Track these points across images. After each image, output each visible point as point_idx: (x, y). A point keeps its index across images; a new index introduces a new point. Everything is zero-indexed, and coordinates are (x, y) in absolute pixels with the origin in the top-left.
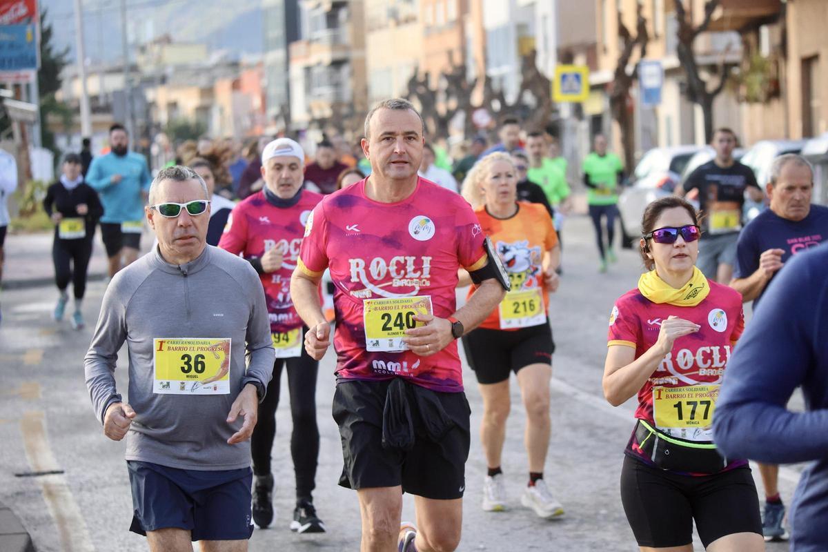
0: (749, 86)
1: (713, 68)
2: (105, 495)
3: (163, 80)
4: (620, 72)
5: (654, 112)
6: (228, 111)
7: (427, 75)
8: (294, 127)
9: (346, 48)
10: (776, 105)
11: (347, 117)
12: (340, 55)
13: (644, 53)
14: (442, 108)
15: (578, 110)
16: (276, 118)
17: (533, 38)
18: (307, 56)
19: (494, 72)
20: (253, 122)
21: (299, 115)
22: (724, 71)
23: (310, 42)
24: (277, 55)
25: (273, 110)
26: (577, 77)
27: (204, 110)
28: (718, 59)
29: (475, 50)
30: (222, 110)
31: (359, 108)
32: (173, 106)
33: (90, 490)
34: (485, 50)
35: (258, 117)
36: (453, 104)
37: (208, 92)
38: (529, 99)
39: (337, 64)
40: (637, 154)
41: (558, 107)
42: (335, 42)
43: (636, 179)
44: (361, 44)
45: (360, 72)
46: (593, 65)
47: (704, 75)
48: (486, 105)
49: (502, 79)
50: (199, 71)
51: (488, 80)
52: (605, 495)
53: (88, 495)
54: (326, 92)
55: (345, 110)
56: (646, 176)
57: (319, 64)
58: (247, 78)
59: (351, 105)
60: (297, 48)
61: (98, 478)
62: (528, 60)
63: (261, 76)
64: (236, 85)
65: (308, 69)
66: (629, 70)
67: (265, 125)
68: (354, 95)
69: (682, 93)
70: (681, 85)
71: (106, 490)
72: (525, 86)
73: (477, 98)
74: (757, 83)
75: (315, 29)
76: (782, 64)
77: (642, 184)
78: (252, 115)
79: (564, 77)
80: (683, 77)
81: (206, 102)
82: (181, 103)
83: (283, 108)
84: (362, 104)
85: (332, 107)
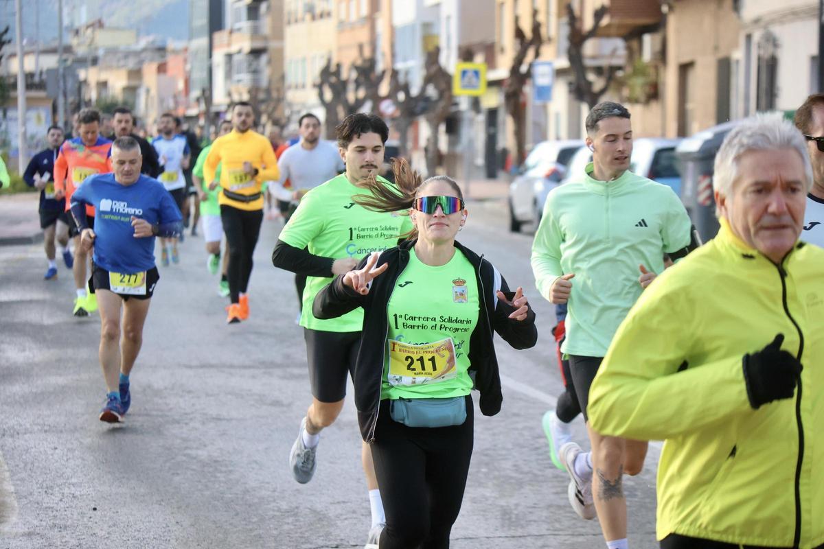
0: (632, 89)
1: (599, 71)
2: (26, 441)
3: (95, 61)
4: (515, 70)
5: (545, 108)
6: (153, 92)
7: (339, 66)
8: (214, 109)
9: (265, 38)
10: (655, 106)
11: (263, 101)
12: (259, 44)
13: (537, 55)
14: (351, 97)
15: (475, 103)
16: (198, 100)
17: (437, 36)
18: (229, 45)
19: (400, 66)
20: (177, 103)
21: (220, 98)
22: (609, 73)
23: (231, 32)
24: (203, 42)
25: (196, 93)
26: (476, 73)
27: (131, 90)
28: (604, 63)
29: (384, 45)
30: (148, 91)
31: (274, 94)
32: (103, 85)
33: (12, 436)
34: (392, 46)
35: (182, 99)
36: (361, 93)
37: (136, 74)
38: (432, 91)
39: (256, 53)
40: (528, 146)
41: (457, 100)
42: (255, 33)
43: (526, 170)
44: (279, 34)
45: (278, 60)
46: (491, 63)
47: (591, 77)
48: (392, 96)
49: (407, 73)
50: (127, 55)
51: (395, 73)
52: (486, 455)
53: (10, 440)
54: (245, 78)
55: (262, 96)
56: (534, 167)
57: (239, 52)
58: (173, 63)
59: (268, 91)
60: (219, 37)
61: (21, 425)
62: (432, 57)
63: (185, 61)
64: (162, 69)
65: (229, 56)
66: (524, 69)
67: (188, 107)
68: (270, 82)
69: (571, 92)
70: (570, 84)
71: (26, 436)
72: (428, 80)
73: (384, 89)
74: (638, 86)
75: (238, 20)
76: (661, 70)
77: (531, 174)
78: (175, 97)
79: (464, 73)
80: (572, 78)
81: (134, 83)
82: (110, 83)
83: (204, 91)
84: (278, 90)
85: (250, 92)
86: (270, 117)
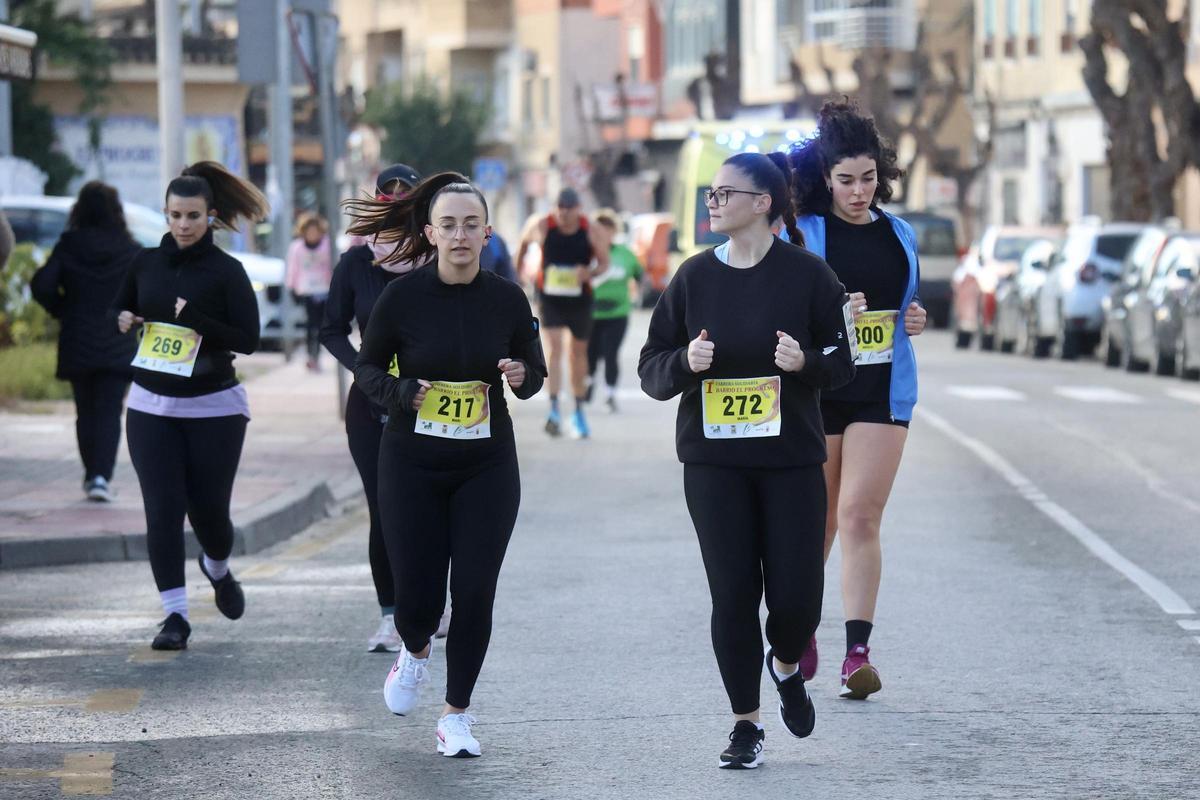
6: (551, 67)
11: (904, 93)
16: (693, 91)
20: (624, 100)
21: (763, 86)
25: (686, 70)
27: (479, 59)
30: (532, 65)
31: (940, 71)
32: (389, 42)
35: (641, 89)
37: (493, 9)
55: (898, 78)
59: (919, 63)
68: (922, 34)
78: (618, 79)
81: (485, 38)
82: (411, 38)
83: (711, 61)
84: (950, 59)
85: (857, 66)
86: (924, 146)
